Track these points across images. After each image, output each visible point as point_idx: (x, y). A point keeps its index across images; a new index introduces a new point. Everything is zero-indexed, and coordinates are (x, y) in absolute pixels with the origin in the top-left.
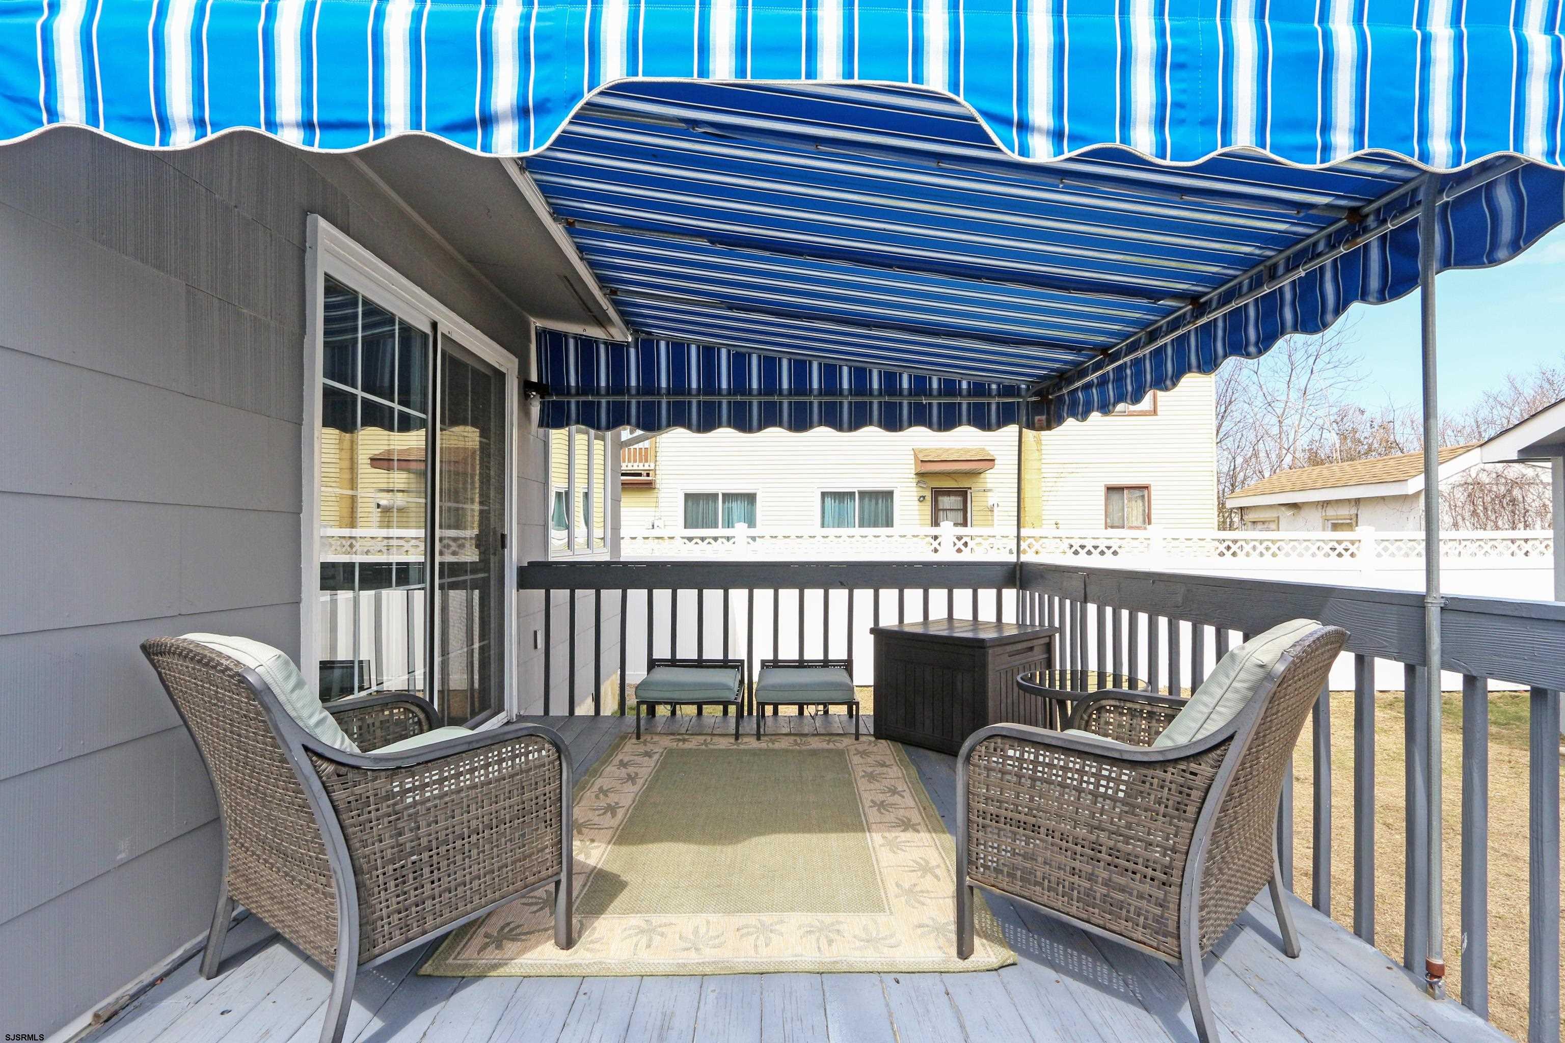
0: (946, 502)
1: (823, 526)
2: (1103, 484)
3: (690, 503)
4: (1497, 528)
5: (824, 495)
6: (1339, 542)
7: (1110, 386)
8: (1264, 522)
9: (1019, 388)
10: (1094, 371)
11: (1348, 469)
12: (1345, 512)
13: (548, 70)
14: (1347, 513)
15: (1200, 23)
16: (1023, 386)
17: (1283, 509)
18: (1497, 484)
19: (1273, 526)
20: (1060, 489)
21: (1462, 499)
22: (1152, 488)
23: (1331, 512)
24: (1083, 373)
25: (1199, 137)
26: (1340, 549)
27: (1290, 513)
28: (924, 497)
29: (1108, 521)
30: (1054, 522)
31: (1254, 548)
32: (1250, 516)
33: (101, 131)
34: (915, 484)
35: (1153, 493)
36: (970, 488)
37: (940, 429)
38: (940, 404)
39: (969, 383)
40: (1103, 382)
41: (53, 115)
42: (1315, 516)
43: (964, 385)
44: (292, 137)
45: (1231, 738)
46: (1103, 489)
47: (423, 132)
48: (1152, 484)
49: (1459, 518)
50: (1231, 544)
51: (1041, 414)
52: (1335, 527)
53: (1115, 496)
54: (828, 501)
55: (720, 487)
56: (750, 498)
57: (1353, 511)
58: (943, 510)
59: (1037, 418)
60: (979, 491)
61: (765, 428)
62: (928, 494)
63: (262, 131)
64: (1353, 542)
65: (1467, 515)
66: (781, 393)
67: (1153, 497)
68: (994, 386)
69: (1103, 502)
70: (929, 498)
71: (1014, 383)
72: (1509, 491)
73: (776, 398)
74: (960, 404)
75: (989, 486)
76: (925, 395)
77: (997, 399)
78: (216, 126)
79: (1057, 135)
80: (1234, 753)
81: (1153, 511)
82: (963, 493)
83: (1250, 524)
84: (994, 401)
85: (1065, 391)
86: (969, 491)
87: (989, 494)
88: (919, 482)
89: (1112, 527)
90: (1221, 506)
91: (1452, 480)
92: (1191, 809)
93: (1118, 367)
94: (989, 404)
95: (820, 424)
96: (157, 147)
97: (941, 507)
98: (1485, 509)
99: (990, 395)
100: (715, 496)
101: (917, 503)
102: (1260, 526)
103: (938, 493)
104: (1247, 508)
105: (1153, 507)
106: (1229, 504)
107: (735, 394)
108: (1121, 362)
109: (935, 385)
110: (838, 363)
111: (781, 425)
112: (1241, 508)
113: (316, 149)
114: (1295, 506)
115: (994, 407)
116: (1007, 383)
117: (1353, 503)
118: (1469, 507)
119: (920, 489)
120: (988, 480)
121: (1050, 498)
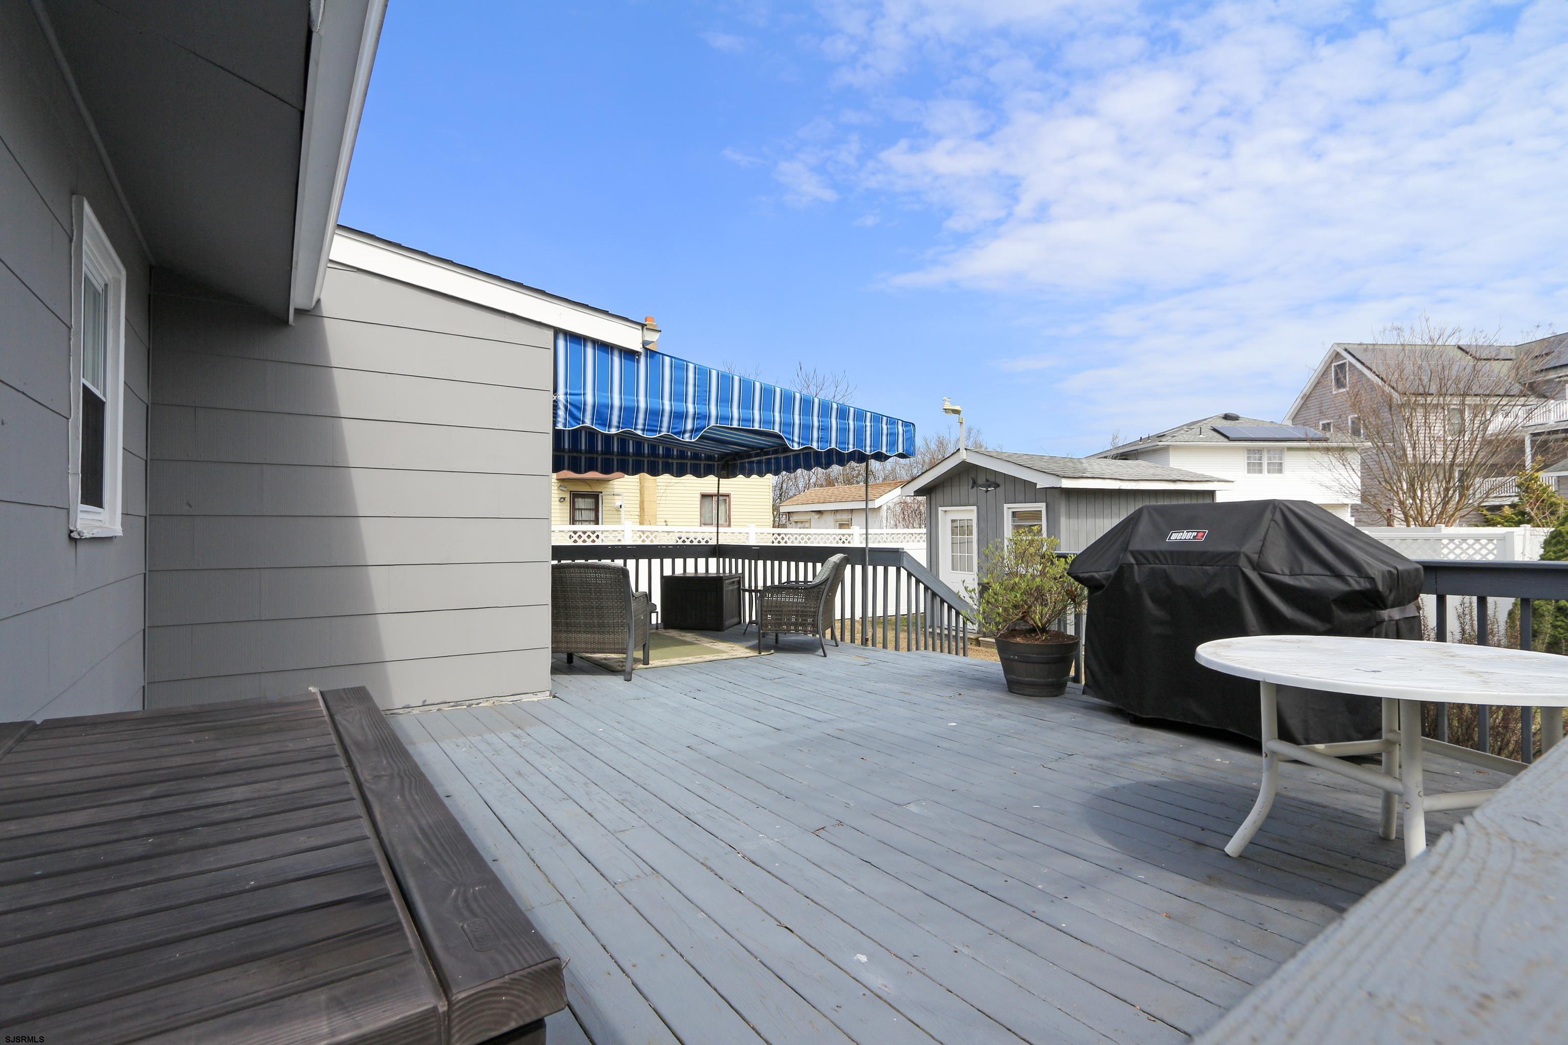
0: (581, 503)
2: (699, 492)
4: (914, 528)
6: (843, 535)
7: (764, 465)
8: (802, 522)
9: (714, 457)
10: (755, 457)
11: (847, 490)
12: (845, 517)
13: (699, 421)
14: (847, 517)
15: (826, 419)
16: (716, 456)
17: (813, 514)
18: (914, 503)
19: (807, 525)
20: (668, 495)
21: (899, 511)
22: (732, 496)
23: (839, 516)
24: (750, 456)
25: (825, 445)
26: (843, 539)
27: (816, 516)
28: (564, 499)
29: (702, 520)
30: (663, 520)
31: (796, 539)
32: (794, 518)
33: (594, 427)
34: (556, 488)
35: (732, 499)
36: (602, 492)
37: (677, 476)
38: (677, 463)
39: (691, 453)
40: (759, 462)
41: (583, 422)
42: (830, 519)
43: (689, 454)
44: (639, 432)
45: (828, 579)
46: (699, 496)
47: (670, 434)
48: (732, 493)
49: (897, 521)
50: (784, 536)
51: (724, 470)
52: (841, 526)
53: (707, 501)
57: (850, 517)
58: (579, 509)
59: (722, 472)
60: (609, 495)
61: (588, 471)
62: (567, 496)
63: (633, 430)
64: (849, 535)
65: (901, 520)
66: (597, 453)
67: (732, 503)
68: (703, 455)
69: (699, 506)
70: (568, 499)
71: (712, 454)
72: (919, 507)
73: (595, 456)
74: (687, 463)
75: (616, 491)
76: (670, 458)
77: (705, 462)
78: (622, 429)
79: (799, 443)
80: (829, 581)
81: (732, 513)
82: (596, 497)
83: (793, 523)
84: (702, 463)
85: (738, 462)
86: (600, 495)
87: (616, 497)
88: (560, 486)
89: (705, 524)
90: (775, 508)
91: (894, 501)
92: (820, 597)
93: (767, 458)
94: (700, 464)
95: (618, 471)
96: (607, 432)
97: (577, 507)
98: (908, 516)
99: (701, 459)
101: (558, 503)
102: (799, 525)
103: (575, 496)
104: (792, 512)
105: (732, 510)
106: (782, 510)
107: (572, 452)
108: (770, 456)
109: (675, 453)
110: (627, 438)
111: (597, 470)
112: (789, 513)
113: (645, 436)
114: (820, 512)
115: (702, 466)
116: (709, 454)
117: (850, 511)
118: (902, 516)
119: (561, 492)
120: (615, 487)
121: (661, 502)
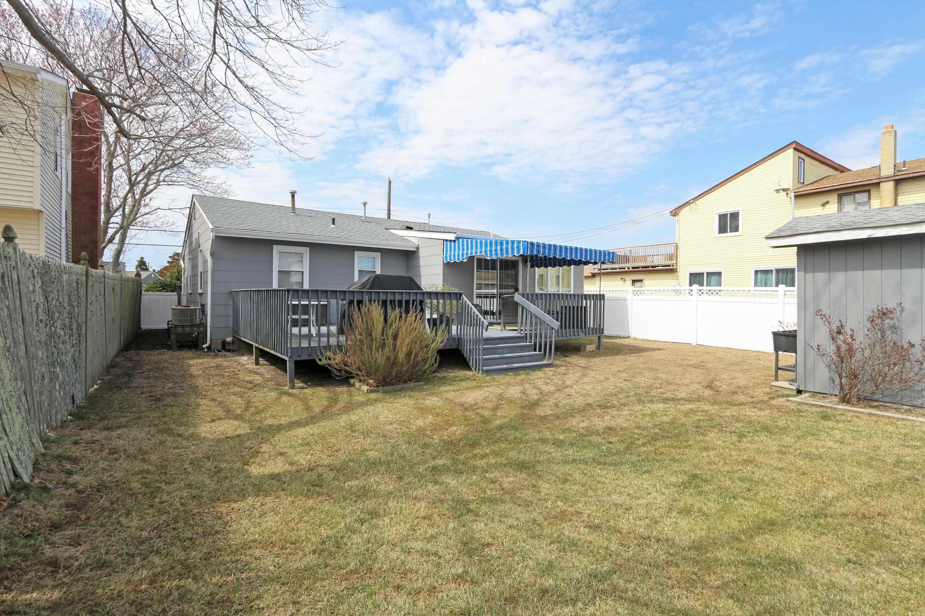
1: (756, 285)
3: (692, 278)
5: (756, 272)
54: (759, 275)
55: (705, 270)
56: (719, 274)
100: (702, 274)
